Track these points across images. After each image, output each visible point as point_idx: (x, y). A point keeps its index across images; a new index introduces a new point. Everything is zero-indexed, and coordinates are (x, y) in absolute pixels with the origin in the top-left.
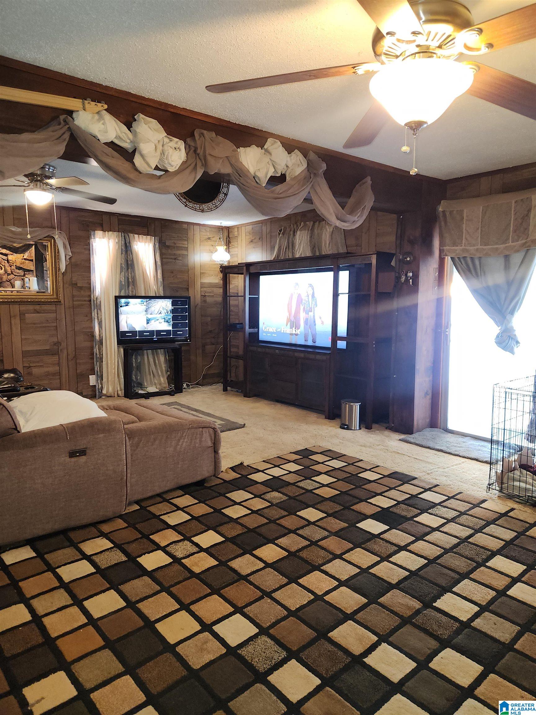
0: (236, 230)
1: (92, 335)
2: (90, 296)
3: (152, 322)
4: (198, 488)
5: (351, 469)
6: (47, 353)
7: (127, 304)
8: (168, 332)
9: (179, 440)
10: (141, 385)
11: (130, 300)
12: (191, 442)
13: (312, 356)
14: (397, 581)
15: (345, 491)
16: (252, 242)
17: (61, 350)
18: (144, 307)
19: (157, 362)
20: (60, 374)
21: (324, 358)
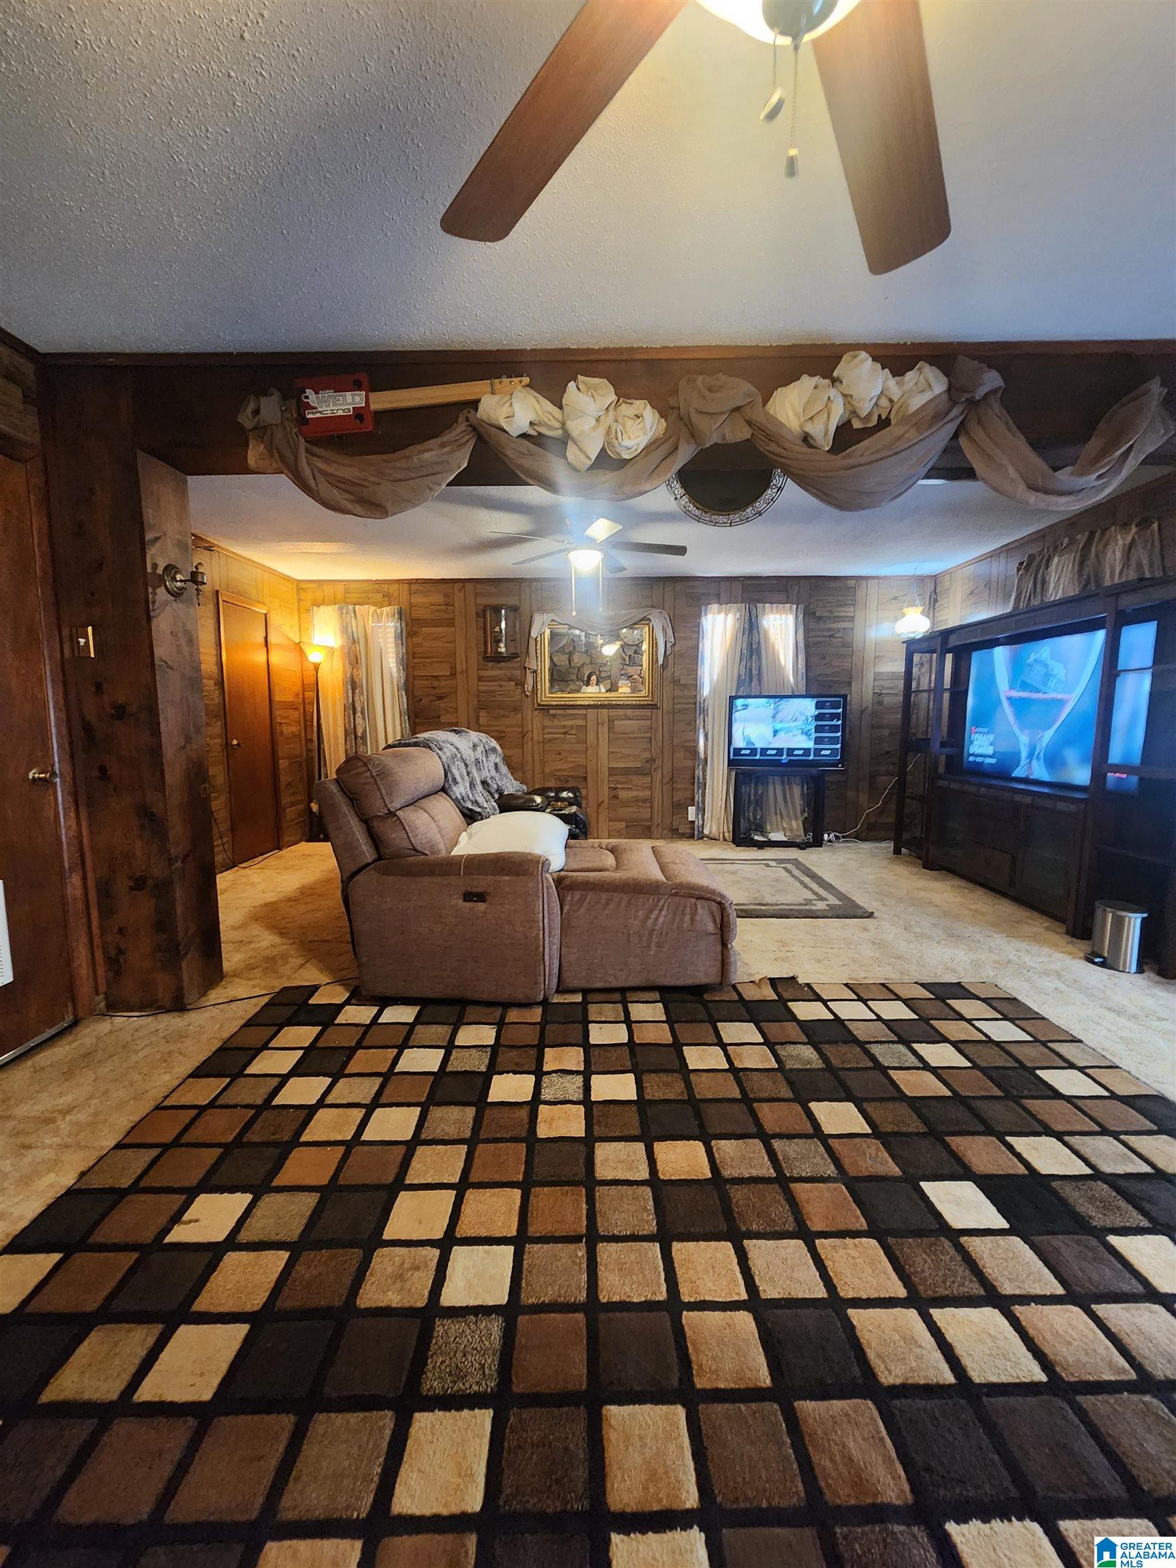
0: (948, 577)
1: (694, 751)
2: (696, 696)
3: (781, 735)
4: (689, 997)
5: (1030, 1055)
6: (637, 772)
7: (745, 707)
8: (807, 751)
9: (651, 912)
10: (761, 829)
11: (749, 701)
12: (674, 918)
13: (1048, 804)
14: (898, 1381)
15: (967, 1094)
16: (971, 593)
17: (655, 769)
18: (771, 712)
19: (788, 796)
20: (650, 801)
21: (1073, 808)
